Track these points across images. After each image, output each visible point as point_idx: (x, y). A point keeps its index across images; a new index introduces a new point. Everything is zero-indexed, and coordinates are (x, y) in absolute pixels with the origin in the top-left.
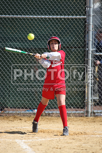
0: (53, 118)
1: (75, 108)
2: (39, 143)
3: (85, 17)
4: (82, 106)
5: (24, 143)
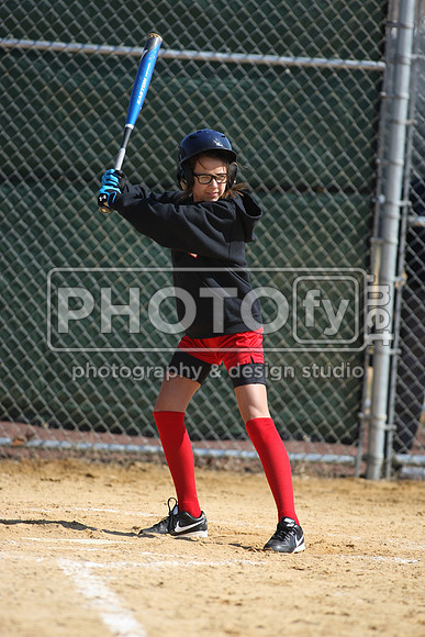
0: (224, 475)
1: (319, 440)
2: (154, 578)
3: (381, 64)
4: (347, 434)
5: (91, 574)
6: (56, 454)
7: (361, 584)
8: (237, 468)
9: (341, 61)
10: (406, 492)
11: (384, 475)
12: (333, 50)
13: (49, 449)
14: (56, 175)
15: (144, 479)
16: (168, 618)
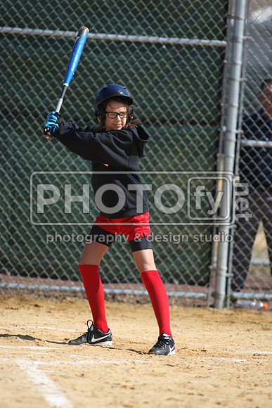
0: (123, 306)
1: (184, 283)
2: (78, 371)
3: (224, 43)
4: (202, 279)
5: (38, 369)
6: (15, 292)
7: (211, 375)
8: (131, 301)
9: (198, 40)
10: (239, 316)
11: (225, 306)
12: (193, 33)
13: (11, 288)
14: (15, 113)
15: (72, 308)
16: (88, 397)
